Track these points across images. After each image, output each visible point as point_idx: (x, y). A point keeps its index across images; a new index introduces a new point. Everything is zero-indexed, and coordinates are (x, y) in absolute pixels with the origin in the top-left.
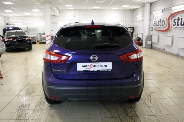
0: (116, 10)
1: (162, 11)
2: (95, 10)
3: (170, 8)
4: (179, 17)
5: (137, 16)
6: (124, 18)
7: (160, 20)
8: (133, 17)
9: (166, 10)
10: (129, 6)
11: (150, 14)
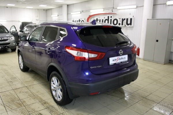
0: (30, 9)
1: (80, 12)
2: (7, 7)
3: (88, 11)
4: (97, 19)
5: (52, 16)
6: (39, 17)
7: (79, 20)
8: (47, 17)
9: (84, 11)
10: (46, 6)
11: (68, 14)
